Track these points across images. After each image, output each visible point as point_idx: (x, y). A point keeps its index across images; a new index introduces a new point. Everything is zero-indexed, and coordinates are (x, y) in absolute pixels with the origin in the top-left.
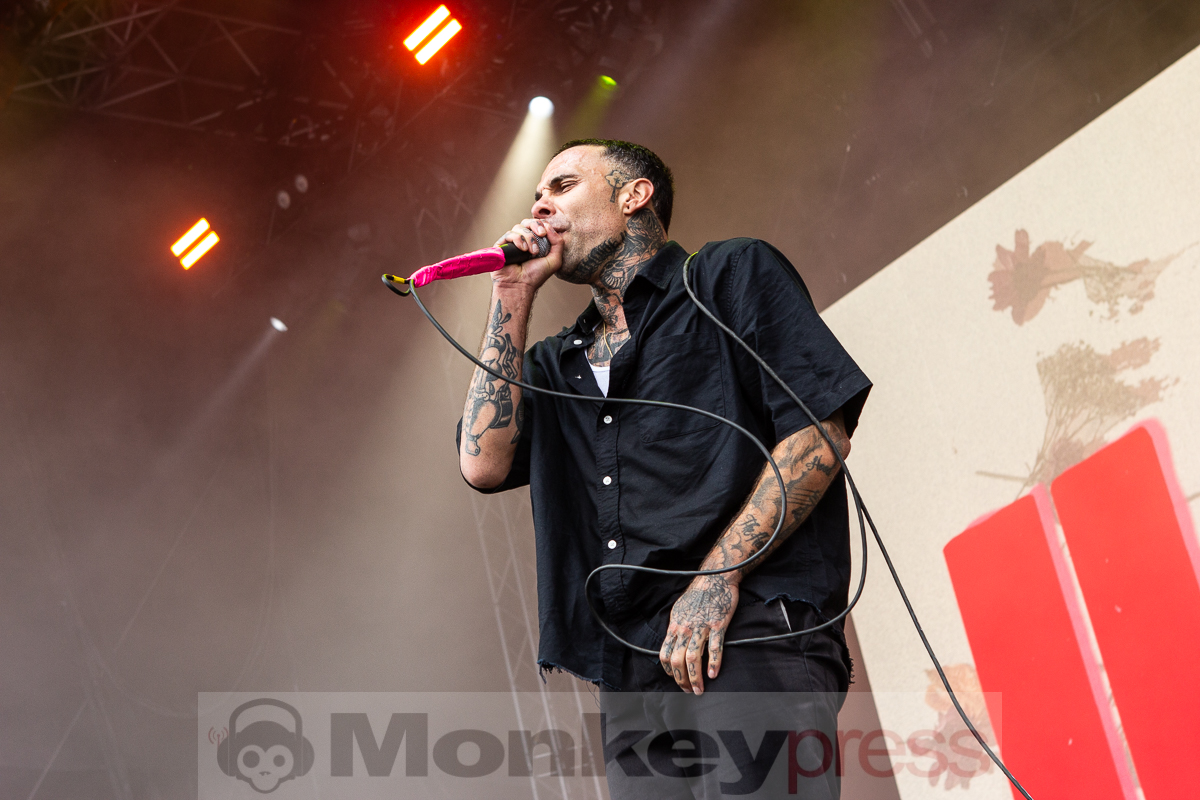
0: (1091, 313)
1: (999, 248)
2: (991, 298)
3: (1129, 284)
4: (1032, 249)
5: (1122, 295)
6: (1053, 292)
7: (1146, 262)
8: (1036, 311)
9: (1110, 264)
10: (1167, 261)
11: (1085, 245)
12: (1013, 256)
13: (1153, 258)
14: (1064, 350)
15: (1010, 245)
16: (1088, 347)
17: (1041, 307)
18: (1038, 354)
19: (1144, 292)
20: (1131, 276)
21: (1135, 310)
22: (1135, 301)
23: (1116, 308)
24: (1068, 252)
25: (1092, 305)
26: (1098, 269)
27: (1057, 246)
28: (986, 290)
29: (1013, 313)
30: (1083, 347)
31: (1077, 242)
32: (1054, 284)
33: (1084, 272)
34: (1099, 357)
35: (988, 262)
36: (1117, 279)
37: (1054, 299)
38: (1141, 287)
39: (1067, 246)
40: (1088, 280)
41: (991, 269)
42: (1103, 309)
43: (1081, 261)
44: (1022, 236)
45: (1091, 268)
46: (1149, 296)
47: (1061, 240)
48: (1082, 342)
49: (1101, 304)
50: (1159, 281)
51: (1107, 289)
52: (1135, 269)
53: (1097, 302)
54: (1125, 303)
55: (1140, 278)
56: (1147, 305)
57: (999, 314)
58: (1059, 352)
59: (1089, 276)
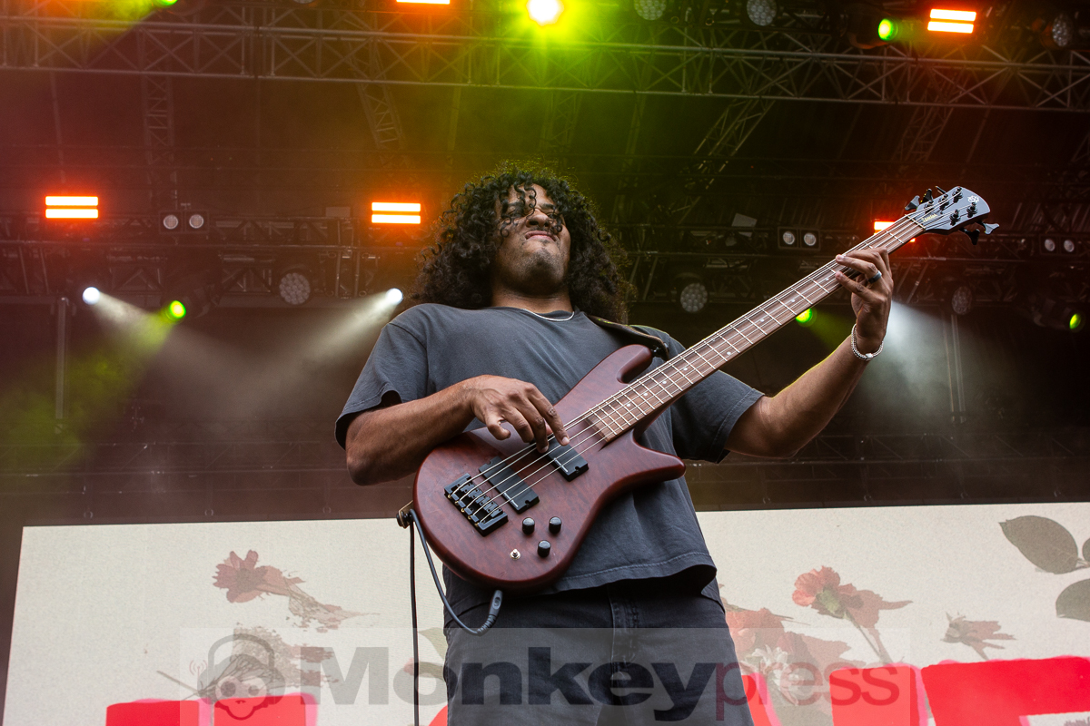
0: (288, 618)
1: (232, 553)
2: (214, 577)
3: (322, 614)
4: (258, 565)
5: (315, 619)
6: (264, 595)
7: (339, 608)
8: (247, 600)
9: (313, 598)
10: (354, 615)
11: (298, 580)
12: (242, 562)
13: (344, 608)
14: (259, 630)
15: (242, 555)
16: (278, 635)
17: (251, 599)
18: (238, 624)
19: (331, 624)
20: (326, 611)
21: (320, 630)
22: (323, 625)
23: (307, 623)
24: (284, 578)
25: (291, 615)
26: (303, 597)
27: (278, 572)
28: (214, 571)
29: (228, 593)
30: (274, 634)
31: (293, 576)
32: (267, 592)
33: (292, 595)
34: (284, 644)
35: (223, 557)
36: (314, 608)
37: (263, 599)
38: (329, 620)
39: (285, 575)
40: (293, 600)
41: (222, 562)
42: (299, 620)
43: (292, 587)
44: (252, 556)
45: (297, 594)
46: (335, 627)
47: (281, 570)
48: (274, 631)
49: (297, 617)
50: (344, 622)
51: (305, 610)
52: (329, 609)
53: (295, 614)
54: (314, 624)
55: (331, 615)
56: (330, 631)
57: (218, 589)
58: (255, 629)
59: (294, 598)
